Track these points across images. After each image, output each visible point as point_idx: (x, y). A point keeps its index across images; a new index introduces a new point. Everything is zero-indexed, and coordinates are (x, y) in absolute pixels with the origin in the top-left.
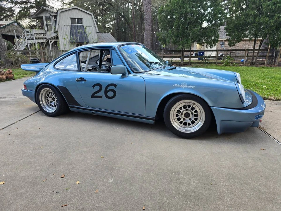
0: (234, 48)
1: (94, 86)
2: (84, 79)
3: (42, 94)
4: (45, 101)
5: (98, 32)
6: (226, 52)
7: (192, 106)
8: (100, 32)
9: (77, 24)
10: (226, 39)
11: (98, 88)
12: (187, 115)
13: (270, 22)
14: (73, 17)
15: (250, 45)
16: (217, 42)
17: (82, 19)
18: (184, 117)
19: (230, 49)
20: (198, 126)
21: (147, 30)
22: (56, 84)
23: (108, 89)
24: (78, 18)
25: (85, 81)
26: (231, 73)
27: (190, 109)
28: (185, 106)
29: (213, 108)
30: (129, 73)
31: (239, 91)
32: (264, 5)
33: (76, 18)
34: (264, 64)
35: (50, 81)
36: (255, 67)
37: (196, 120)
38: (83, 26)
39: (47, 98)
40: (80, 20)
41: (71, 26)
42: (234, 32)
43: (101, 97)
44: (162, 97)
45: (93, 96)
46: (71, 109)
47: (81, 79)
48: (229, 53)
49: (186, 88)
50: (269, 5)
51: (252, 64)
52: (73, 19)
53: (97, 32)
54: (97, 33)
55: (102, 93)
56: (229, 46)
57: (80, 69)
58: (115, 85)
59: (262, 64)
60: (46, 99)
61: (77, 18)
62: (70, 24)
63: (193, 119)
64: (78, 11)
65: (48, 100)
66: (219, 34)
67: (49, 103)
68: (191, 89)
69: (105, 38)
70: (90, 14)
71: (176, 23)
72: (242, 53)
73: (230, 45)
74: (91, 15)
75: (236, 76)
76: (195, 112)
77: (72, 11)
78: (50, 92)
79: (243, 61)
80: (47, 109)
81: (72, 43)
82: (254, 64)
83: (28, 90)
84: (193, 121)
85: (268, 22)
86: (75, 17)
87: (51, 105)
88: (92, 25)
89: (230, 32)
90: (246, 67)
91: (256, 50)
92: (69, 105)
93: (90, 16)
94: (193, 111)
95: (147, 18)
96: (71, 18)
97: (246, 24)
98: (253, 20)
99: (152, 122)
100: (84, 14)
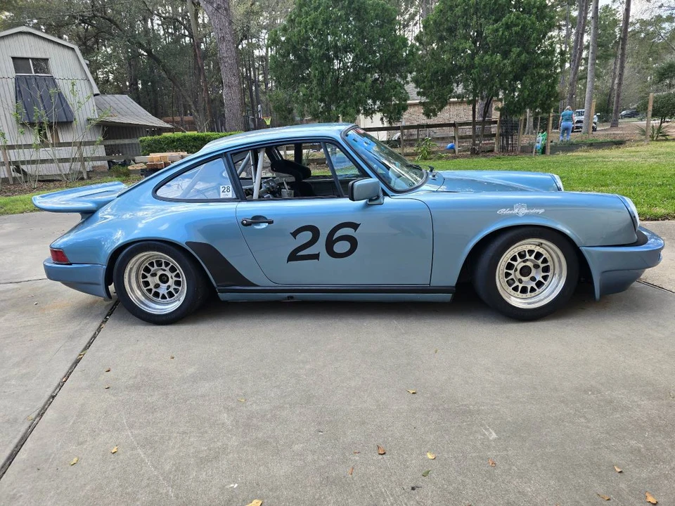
0: (433, 121)
1: (295, 234)
2: (266, 218)
4: (139, 287)
5: (99, 92)
8: (103, 92)
9: (34, 74)
10: (418, 101)
11: (307, 236)
12: (526, 271)
13: (504, 65)
14: (19, 55)
15: (451, 113)
16: (404, 112)
17: (48, 59)
18: (520, 277)
19: (430, 122)
21: (229, 87)
22: (181, 238)
23: (336, 236)
24: (35, 56)
25: (270, 222)
28: (523, 253)
29: (586, 250)
30: (385, 194)
32: (487, 29)
33: (28, 59)
34: (492, 151)
36: (484, 159)
37: (545, 278)
38: (53, 79)
39: (144, 277)
40: (41, 64)
41: (17, 79)
42: (432, 87)
43: (316, 257)
45: (293, 257)
46: (222, 296)
47: (257, 219)
48: (414, 131)
49: (526, 215)
50: (497, 30)
51: (474, 152)
52: (19, 62)
53: (95, 93)
54: (95, 95)
55: (319, 247)
56: (425, 118)
58: (355, 226)
59: (489, 151)
60: (142, 280)
61: (32, 59)
62: (13, 74)
63: (539, 278)
64: (31, 39)
65: (147, 284)
66: (407, 93)
67: (150, 291)
69: (115, 106)
70: (68, 47)
71: (317, 69)
72: (450, 132)
73: (427, 115)
74: (73, 49)
76: (543, 262)
77: (15, 38)
78: (154, 261)
79: (452, 148)
81: (23, 124)
82: (478, 152)
83: (71, 264)
84: (539, 281)
85: (500, 63)
86: (25, 56)
87: (157, 294)
88: (79, 75)
89: (424, 88)
91: (479, 123)
92: (218, 286)
93: (70, 52)
94: (539, 262)
95: (227, 57)
96: (13, 58)
97: (455, 70)
98: (470, 62)
99: (448, 297)
100: (51, 46)
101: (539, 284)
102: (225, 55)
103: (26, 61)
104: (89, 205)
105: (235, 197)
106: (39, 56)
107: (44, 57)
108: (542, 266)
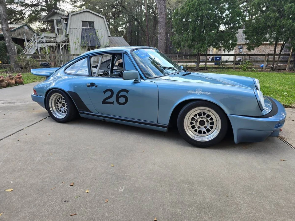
0: (252, 52)
1: (105, 92)
2: (95, 84)
3: (52, 99)
4: (55, 106)
5: (110, 35)
6: (245, 57)
7: (207, 113)
8: (112, 36)
9: (88, 28)
10: (244, 43)
11: (109, 94)
12: (202, 122)
13: (293, 25)
14: (84, 20)
15: (270, 49)
16: (235, 46)
18: (199, 125)
19: (249, 53)
20: (214, 134)
21: (161, 34)
22: (66, 89)
23: (120, 95)
24: (90, 21)
25: (96, 86)
26: (250, 79)
27: (205, 116)
29: (230, 116)
30: (142, 78)
31: (258, 99)
32: (286, 7)
33: (87, 22)
34: (285, 69)
35: (61, 86)
36: (276, 73)
37: (212, 128)
38: (95, 30)
39: (57, 103)
40: (91, 24)
41: (83, 29)
42: (253, 35)
43: (112, 103)
44: (175, 103)
45: (104, 102)
46: (82, 115)
47: (92, 84)
48: (247, 57)
50: (291, 7)
51: (273, 69)
53: (109, 35)
54: (109, 36)
55: (113, 99)
56: (248, 51)
57: (91, 74)
58: (127, 91)
59: (283, 70)
61: (88, 21)
62: (81, 27)
63: (208, 127)
64: (89, 14)
65: (58, 106)
66: (237, 38)
67: (59, 109)
68: (206, 95)
69: (117, 41)
70: (101, 17)
71: (192, 26)
72: (262, 58)
73: (249, 49)
74: (103, 18)
75: (254, 82)
76: (210, 120)
77: (84, 13)
78: (60, 97)
79: (263, 67)
80: (57, 115)
81: (83, 47)
82: (275, 69)
83: (37, 95)
84: (208, 129)
85: (290, 24)
86: (86, 20)
87: (61, 111)
88: (104, 28)
89: (249, 36)
90: (266, 73)
91: (277, 55)
92: (80, 111)
93: (102, 19)
94: (209, 119)
95: (161, 21)
96: (82, 21)
97: (266, 27)
98: (274, 23)
99: (165, 129)
100: (96, 16)
101: (208, 131)
102: (161, 20)
103: (86, 22)
104: (48, 74)
105: (88, 74)
106: (91, 21)
107: (93, 21)
108: (210, 121)
